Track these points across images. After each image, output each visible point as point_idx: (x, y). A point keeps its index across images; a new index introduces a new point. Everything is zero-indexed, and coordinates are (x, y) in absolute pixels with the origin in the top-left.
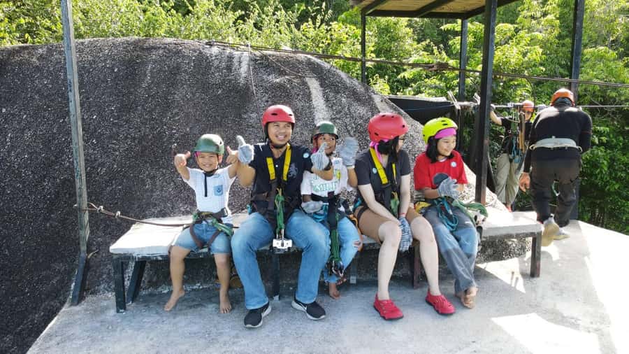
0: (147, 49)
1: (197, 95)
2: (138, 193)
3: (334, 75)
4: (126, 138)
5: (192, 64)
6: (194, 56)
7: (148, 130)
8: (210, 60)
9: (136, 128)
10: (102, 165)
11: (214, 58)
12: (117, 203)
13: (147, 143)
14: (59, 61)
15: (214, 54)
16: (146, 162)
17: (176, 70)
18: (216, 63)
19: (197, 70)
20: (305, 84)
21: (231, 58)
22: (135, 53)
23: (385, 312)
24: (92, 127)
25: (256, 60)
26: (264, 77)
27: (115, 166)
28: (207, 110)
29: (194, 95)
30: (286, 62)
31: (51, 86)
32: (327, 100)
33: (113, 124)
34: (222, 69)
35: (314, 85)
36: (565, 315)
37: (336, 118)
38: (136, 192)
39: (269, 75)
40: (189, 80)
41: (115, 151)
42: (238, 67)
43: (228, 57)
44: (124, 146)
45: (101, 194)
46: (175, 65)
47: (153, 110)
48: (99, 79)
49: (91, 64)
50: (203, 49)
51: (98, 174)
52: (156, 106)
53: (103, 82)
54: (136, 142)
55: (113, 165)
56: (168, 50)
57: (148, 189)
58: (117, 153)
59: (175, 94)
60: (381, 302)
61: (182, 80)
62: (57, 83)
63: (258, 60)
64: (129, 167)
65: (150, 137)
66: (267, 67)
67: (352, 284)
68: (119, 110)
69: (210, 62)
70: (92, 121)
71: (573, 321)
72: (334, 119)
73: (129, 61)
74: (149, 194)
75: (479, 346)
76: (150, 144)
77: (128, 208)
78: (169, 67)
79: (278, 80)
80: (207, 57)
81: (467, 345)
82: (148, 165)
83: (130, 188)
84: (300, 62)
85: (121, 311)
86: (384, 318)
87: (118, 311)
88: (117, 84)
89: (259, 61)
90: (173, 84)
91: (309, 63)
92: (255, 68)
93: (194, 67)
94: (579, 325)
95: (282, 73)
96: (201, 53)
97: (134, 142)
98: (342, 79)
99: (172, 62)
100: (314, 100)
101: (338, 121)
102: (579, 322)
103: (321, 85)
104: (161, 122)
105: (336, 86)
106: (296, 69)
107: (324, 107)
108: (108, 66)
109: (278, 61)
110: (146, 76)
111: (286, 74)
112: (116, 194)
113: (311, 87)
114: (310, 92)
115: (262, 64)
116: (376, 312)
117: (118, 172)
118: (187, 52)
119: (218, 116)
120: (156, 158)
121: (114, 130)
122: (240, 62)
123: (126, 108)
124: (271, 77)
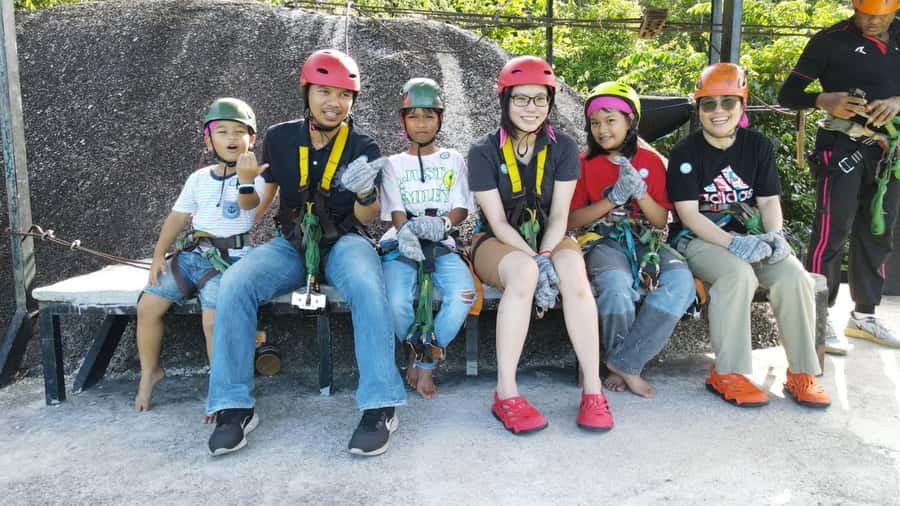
0: (191, 11)
1: (257, 76)
2: (134, 220)
3: (485, 50)
4: (133, 137)
5: (257, 33)
6: (262, 21)
7: (168, 127)
8: (287, 26)
9: (151, 123)
10: (86, 176)
11: (292, 25)
12: (97, 235)
13: (165, 145)
14: (54, 27)
15: (294, 19)
16: (157, 173)
17: (229, 41)
18: (295, 31)
19: (262, 40)
20: (434, 62)
21: (319, 24)
22: (171, 17)
23: (513, 419)
24: (83, 121)
25: (359, 27)
26: (369, 51)
27: (107, 179)
28: (269, 100)
29: (252, 75)
30: (409, 30)
31: (33, 63)
32: (468, 86)
33: (117, 116)
34: (303, 40)
35: (449, 64)
36: (867, 441)
37: (480, 114)
38: (131, 218)
39: (377, 48)
40: (248, 55)
41: (110, 155)
42: (329, 37)
43: (315, 22)
44: (127, 150)
45: (75, 219)
46: (229, 33)
47: (183, 97)
48: (108, 51)
49: (99, 31)
50: (278, 12)
51: (78, 189)
52: (188, 92)
53: (113, 56)
54: (148, 143)
55: (104, 176)
56: (223, 12)
57: (150, 214)
58: (114, 160)
59: (222, 74)
60: (505, 402)
61: (236, 55)
62: (45, 58)
63: (363, 27)
64: (127, 181)
65: (170, 137)
66: (376, 37)
67: (470, 376)
68: (130, 96)
69: (284, 30)
70: (85, 112)
71: (882, 452)
72: (476, 114)
73: (159, 27)
74: (150, 221)
75: (677, 488)
76: (168, 147)
77: (114, 242)
78: (219, 36)
79: (390, 56)
80: (282, 23)
81: (653, 485)
82: (159, 178)
83: (123, 213)
84: (431, 32)
85: (54, 401)
86: (512, 431)
87: (48, 403)
88: (134, 59)
89: (364, 29)
90: (221, 60)
91: (447, 33)
92: (356, 38)
93: (259, 37)
94: (892, 460)
95: (398, 46)
96: (273, 16)
97: (144, 143)
98: (498, 56)
99: (225, 31)
100: (445, 86)
101: (482, 117)
102: (892, 454)
103: (461, 65)
104: (193, 115)
105: (487, 67)
106: (423, 42)
107: (462, 96)
108: (124, 34)
109: (395, 28)
110: (180, 48)
111: (406, 48)
112: (98, 221)
113: (443, 67)
114: (441, 74)
115: (369, 32)
116: (497, 422)
117: (109, 187)
118: (250, 15)
119: (285, 107)
120: (173, 168)
121: (116, 125)
122: (333, 30)
123: (140, 94)
124: (379, 51)
